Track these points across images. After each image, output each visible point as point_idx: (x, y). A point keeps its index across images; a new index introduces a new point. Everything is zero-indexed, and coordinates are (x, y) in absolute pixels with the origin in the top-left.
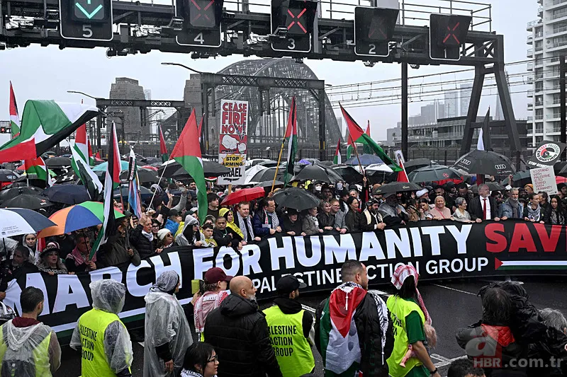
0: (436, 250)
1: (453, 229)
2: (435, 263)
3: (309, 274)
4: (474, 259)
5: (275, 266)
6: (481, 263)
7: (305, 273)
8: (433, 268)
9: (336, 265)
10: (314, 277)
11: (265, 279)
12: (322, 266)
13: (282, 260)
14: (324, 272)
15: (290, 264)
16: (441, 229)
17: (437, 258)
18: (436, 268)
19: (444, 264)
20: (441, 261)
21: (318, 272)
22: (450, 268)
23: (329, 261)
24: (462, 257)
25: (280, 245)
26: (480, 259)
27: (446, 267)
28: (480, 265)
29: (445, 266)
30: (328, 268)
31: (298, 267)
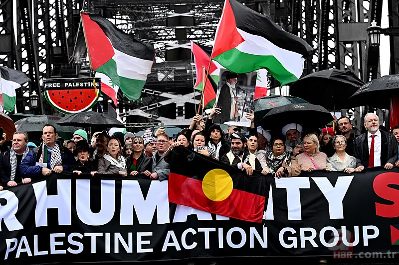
0: (294, 212)
1: (322, 183)
2: (293, 231)
3: (94, 236)
4: (356, 228)
5: (41, 220)
6: (369, 233)
7: (86, 234)
8: (290, 239)
9: (137, 227)
10: (101, 241)
11: (24, 239)
12: (114, 226)
13: (53, 214)
14: (118, 236)
15: (65, 219)
16: (305, 183)
17: (296, 225)
18: (295, 239)
19: (308, 234)
20: (303, 230)
21: (108, 235)
22: (317, 239)
23: (126, 220)
24: (337, 224)
25: (52, 190)
26: (365, 228)
27: (311, 239)
28: (366, 237)
29: (308, 237)
30: (125, 230)
31: (77, 225)
